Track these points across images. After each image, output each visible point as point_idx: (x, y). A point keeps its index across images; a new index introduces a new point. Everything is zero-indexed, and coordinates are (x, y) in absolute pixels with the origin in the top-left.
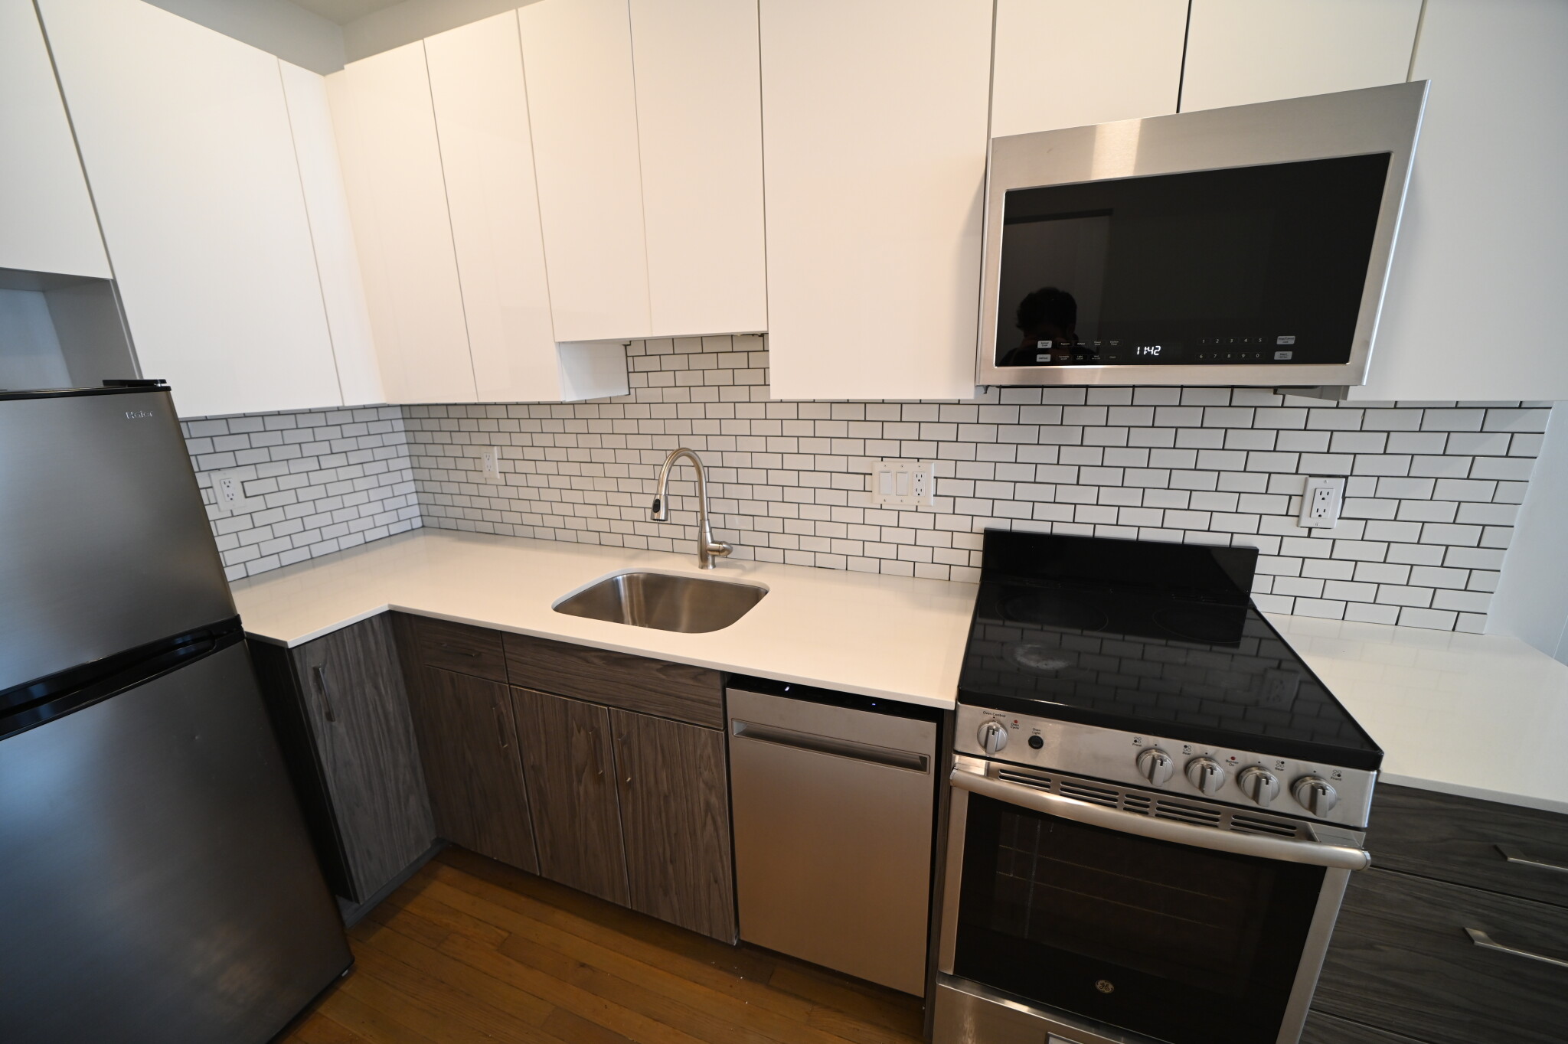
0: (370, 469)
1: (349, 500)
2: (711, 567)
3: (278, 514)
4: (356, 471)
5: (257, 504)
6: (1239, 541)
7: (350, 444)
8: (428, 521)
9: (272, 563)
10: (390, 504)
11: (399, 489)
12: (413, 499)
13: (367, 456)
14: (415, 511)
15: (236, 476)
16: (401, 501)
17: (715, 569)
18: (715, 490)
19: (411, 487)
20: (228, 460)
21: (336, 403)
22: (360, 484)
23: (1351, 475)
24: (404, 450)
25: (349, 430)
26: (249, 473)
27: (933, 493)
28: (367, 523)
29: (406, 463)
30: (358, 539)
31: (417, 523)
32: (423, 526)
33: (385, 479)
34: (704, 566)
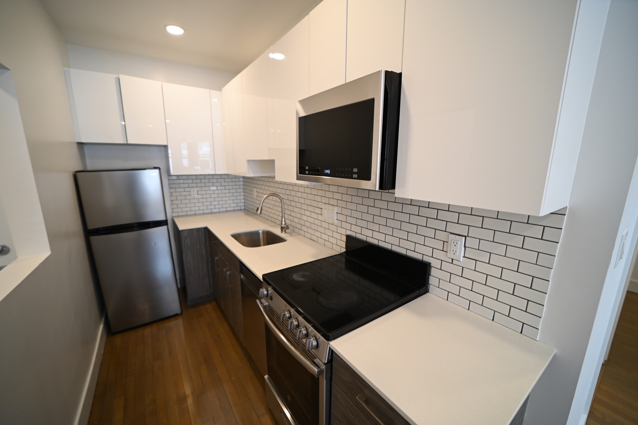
0: (231, 191)
1: (224, 199)
2: (284, 232)
3: (205, 200)
4: (227, 191)
5: (200, 196)
6: (426, 259)
7: (226, 184)
8: (246, 208)
9: (201, 212)
10: (235, 201)
11: (239, 198)
12: (243, 201)
13: (231, 187)
14: (243, 204)
15: (196, 189)
16: (239, 201)
17: (285, 234)
18: (286, 207)
19: (243, 197)
20: (195, 185)
21: (213, 173)
22: (227, 195)
23: (468, 236)
24: (242, 187)
25: (226, 180)
26: (199, 189)
27: (336, 218)
28: (228, 206)
29: (242, 190)
30: (225, 210)
31: (243, 208)
32: (244, 209)
33: (235, 194)
34: (282, 231)
